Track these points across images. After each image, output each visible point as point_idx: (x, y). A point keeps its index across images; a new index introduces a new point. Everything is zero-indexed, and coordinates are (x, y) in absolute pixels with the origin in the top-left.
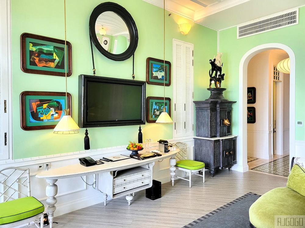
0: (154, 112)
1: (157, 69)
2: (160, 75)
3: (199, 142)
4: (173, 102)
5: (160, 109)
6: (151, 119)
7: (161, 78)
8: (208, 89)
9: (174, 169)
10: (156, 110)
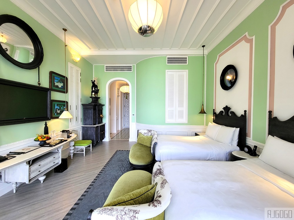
0: (56, 111)
1: (58, 81)
2: (60, 85)
3: (86, 128)
4: (69, 104)
5: (60, 109)
6: (53, 116)
7: (61, 87)
8: (90, 97)
9: (73, 148)
10: (57, 110)
